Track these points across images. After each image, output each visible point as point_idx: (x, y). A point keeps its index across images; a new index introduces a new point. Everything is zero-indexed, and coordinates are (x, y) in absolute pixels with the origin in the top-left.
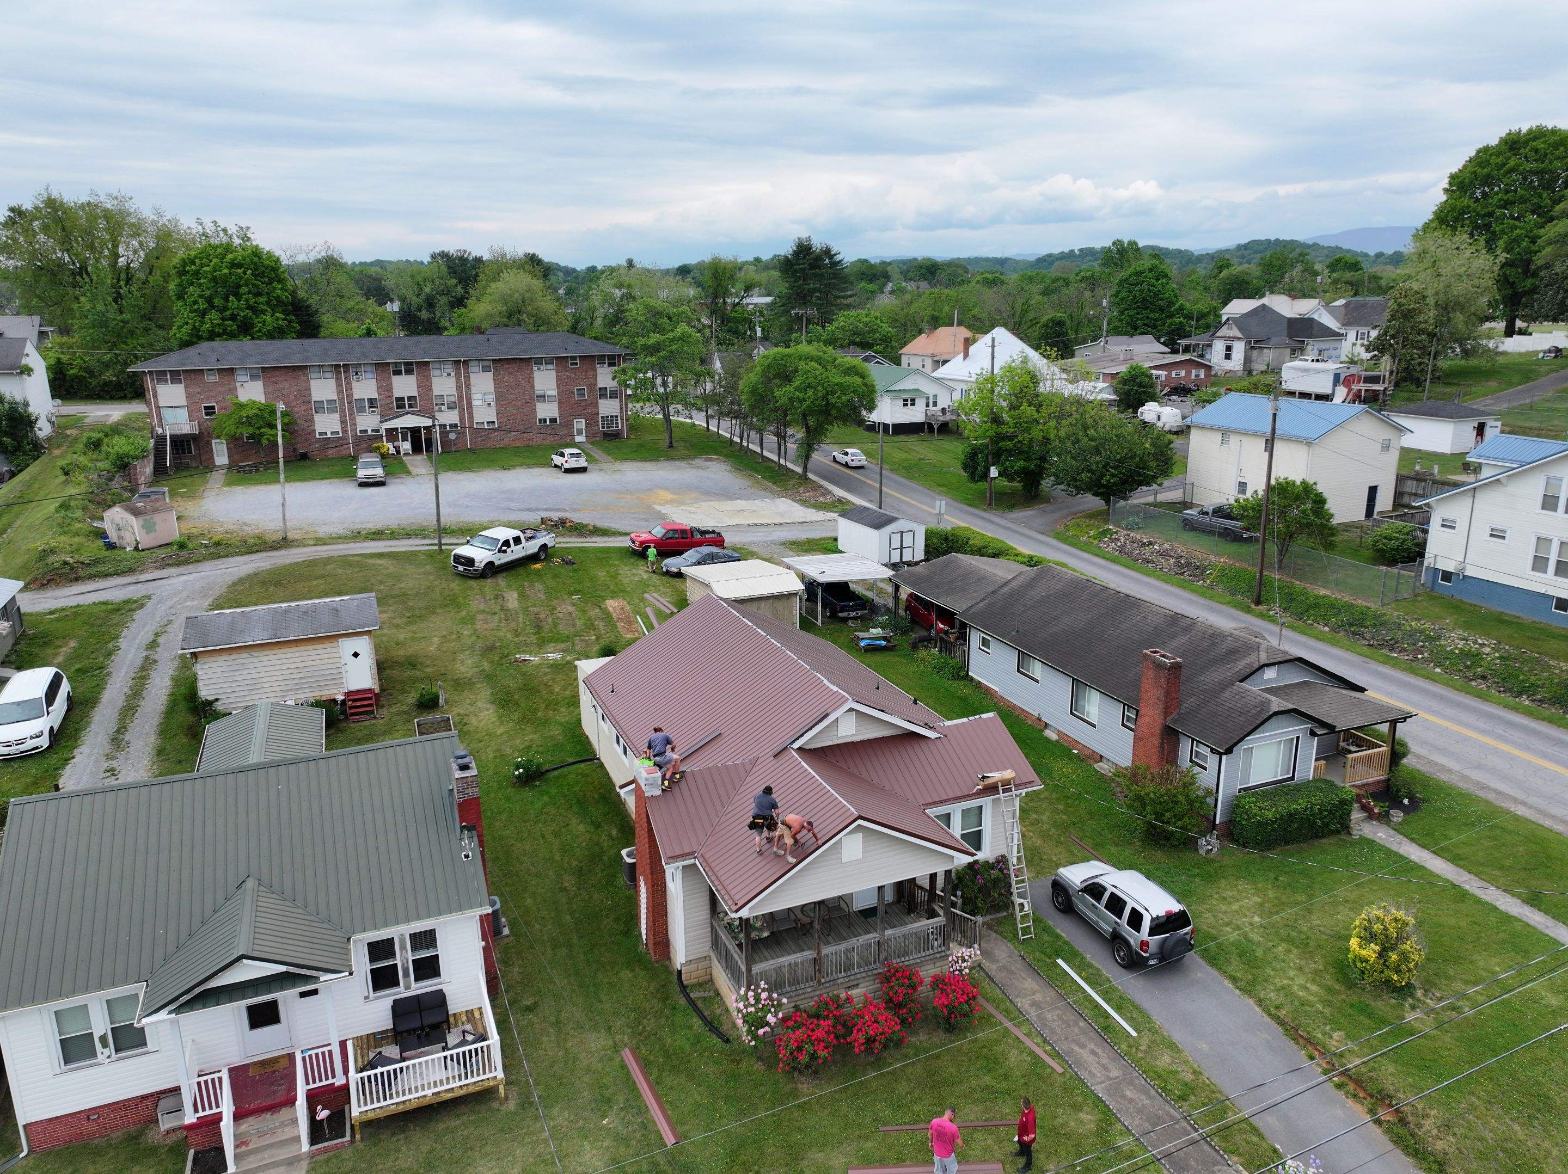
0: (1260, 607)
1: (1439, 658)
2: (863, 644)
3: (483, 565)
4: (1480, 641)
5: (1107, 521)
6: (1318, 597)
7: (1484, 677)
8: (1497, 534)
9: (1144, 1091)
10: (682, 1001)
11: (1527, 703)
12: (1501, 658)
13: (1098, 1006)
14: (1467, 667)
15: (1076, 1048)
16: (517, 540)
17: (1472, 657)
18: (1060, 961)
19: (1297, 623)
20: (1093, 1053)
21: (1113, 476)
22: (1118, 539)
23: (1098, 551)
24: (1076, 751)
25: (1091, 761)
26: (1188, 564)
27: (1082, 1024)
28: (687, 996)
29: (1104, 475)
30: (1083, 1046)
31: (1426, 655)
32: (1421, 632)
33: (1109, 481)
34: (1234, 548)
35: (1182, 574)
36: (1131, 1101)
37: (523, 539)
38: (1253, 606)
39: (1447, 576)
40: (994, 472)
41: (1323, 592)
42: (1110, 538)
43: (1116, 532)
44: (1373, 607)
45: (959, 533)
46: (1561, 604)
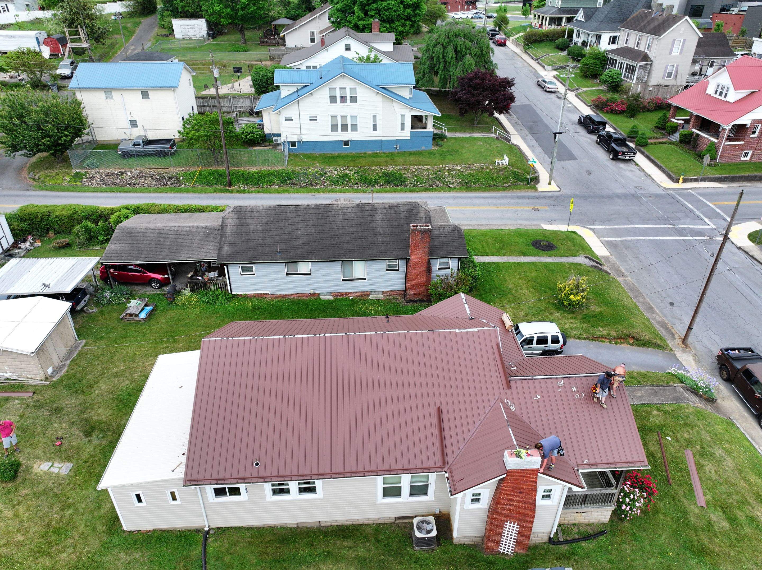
0: (232, 188)
1: (334, 182)
2: (143, 316)
4: (342, 169)
5: (71, 167)
7: (357, 184)
8: (313, 119)
11: (379, 188)
12: (355, 173)
14: (347, 182)
17: (344, 177)
19: (261, 189)
22: (94, 177)
24: (351, 298)
25: (365, 297)
26: (163, 178)
28: (559, 543)
31: (328, 183)
32: (317, 172)
35: (166, 184)
38: (228, 188)
39: (293, 144)
41: (255, 169)
42: (87, 178)
43: (86, 173)
44: (285, 168)
46: (346, 143)
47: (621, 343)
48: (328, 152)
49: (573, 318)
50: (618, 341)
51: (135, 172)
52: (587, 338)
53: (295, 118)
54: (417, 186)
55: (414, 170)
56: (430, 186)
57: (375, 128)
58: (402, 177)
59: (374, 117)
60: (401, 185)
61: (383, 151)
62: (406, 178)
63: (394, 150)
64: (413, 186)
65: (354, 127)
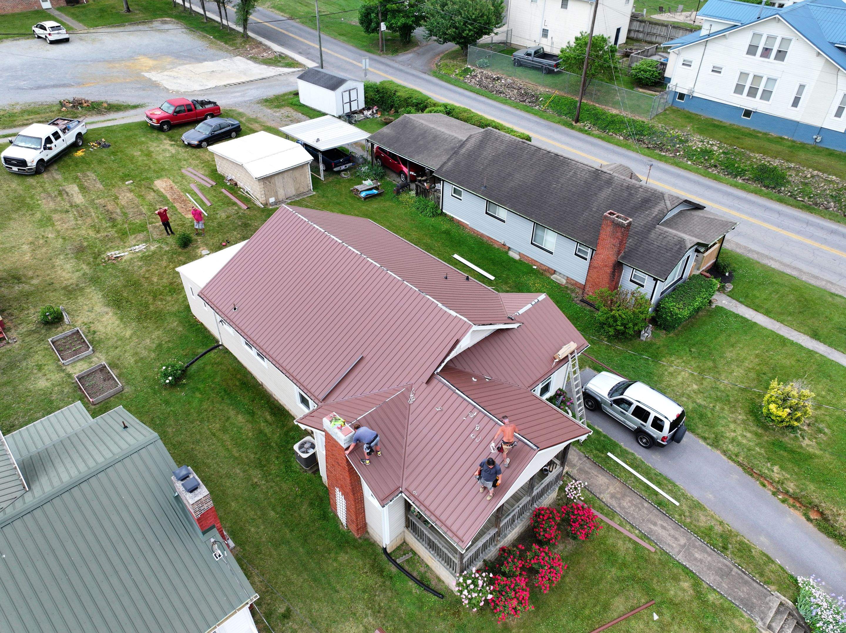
0: (578, 124)
1: (690, 154)
2: (363, 194)
3: (35, 164)
4: (711, 142)
5: (465, 61)
6: (613, 116)
7: (715, 166)
8: (716, 70)
9: (704, 551)
10: (394, 569)
11: (740, 181)
12: (724, 153)
13: (648, 487)
14: (706, 160)
15: (652, 527)
16: (56, 135)
17: (706, 153)
18: (609, 454)
19: (604, 135)
20: (663, 527)
21: (470, 30)
22: (476, 76)
23: (466, 86)
24: (535, 267)
25: (548, 274)
26: (526, 94)
27: (646, 505)
28: (394, 562)
29: (464, 31)
30: (655, 524)
31: (681, 153)
32: (677, 137)
33: (468, 34)
34: (549, 79)
35: (524, 101)
36: (701, 561)
37: (61, 133)
38: (574, 123)
39: (682, 96)
40: (383, 27)
41: (614, 112)
42: (471, 75)
43: (474, 70)
44: (645, 120)
45: (387, 86)
46: (748, 113)
47: (794, 506)
48: (718, 118)
49: (756, 434)
50: (791, 501)
51: (509, 81)
52: (740, 464)
53: (695, 65)
54: (795, 198)
55: (809, 176)
56: (816, 204)
57: (796, 102)
58: (783, 178)
59: (802, 87)
60: (774, 188)
61: (794, 139)
62: (788, 182)
63: (811, 142)
64: (791, 196)
65: (767, 95)
